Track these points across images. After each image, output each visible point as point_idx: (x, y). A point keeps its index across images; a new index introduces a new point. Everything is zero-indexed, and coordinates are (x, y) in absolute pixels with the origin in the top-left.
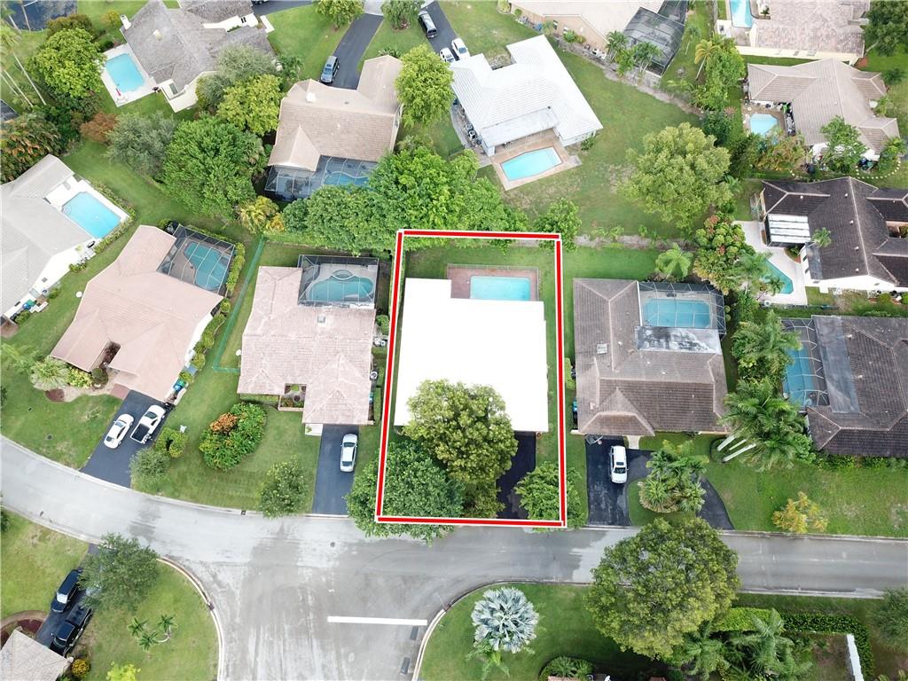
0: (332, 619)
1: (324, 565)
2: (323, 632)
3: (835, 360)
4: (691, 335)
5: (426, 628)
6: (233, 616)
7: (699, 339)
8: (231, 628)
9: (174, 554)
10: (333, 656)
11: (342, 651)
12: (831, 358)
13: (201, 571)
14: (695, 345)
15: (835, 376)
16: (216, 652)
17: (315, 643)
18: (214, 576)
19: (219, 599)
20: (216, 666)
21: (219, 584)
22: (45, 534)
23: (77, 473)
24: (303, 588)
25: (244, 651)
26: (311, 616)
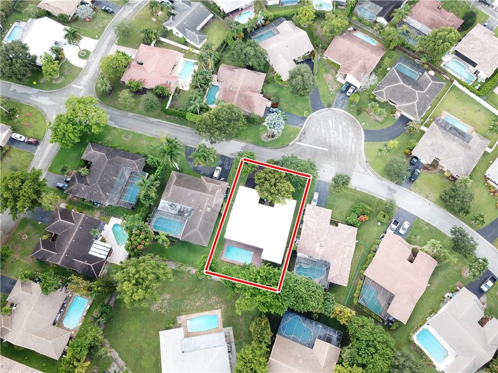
0: (327, 150)
1: (328, 166)
2: (330, 147)
3: (119, 186)
4: (169, 209)
5: (296, 141)
6: (359, 158)
7: (167, 208)
8: (360, 154)
9: (379, 180)
10: (327, 140)
11: (324, 141)
12: (120, 188)
13: (371, 173)
14: (170, 205)
15: (123, 181)
16: (364, 149)
17: (333, 144)
18: (366, 171)
19: (364, 164)
20: (365, 145)
21: (364, 168)
22: (427, 197)
23: (419, 216)
24: (335, 160)
25: (356, 147)
26: (333, 152)
